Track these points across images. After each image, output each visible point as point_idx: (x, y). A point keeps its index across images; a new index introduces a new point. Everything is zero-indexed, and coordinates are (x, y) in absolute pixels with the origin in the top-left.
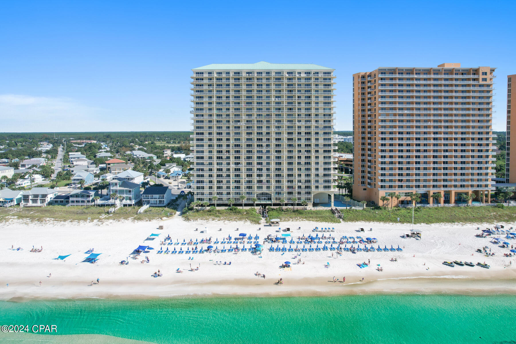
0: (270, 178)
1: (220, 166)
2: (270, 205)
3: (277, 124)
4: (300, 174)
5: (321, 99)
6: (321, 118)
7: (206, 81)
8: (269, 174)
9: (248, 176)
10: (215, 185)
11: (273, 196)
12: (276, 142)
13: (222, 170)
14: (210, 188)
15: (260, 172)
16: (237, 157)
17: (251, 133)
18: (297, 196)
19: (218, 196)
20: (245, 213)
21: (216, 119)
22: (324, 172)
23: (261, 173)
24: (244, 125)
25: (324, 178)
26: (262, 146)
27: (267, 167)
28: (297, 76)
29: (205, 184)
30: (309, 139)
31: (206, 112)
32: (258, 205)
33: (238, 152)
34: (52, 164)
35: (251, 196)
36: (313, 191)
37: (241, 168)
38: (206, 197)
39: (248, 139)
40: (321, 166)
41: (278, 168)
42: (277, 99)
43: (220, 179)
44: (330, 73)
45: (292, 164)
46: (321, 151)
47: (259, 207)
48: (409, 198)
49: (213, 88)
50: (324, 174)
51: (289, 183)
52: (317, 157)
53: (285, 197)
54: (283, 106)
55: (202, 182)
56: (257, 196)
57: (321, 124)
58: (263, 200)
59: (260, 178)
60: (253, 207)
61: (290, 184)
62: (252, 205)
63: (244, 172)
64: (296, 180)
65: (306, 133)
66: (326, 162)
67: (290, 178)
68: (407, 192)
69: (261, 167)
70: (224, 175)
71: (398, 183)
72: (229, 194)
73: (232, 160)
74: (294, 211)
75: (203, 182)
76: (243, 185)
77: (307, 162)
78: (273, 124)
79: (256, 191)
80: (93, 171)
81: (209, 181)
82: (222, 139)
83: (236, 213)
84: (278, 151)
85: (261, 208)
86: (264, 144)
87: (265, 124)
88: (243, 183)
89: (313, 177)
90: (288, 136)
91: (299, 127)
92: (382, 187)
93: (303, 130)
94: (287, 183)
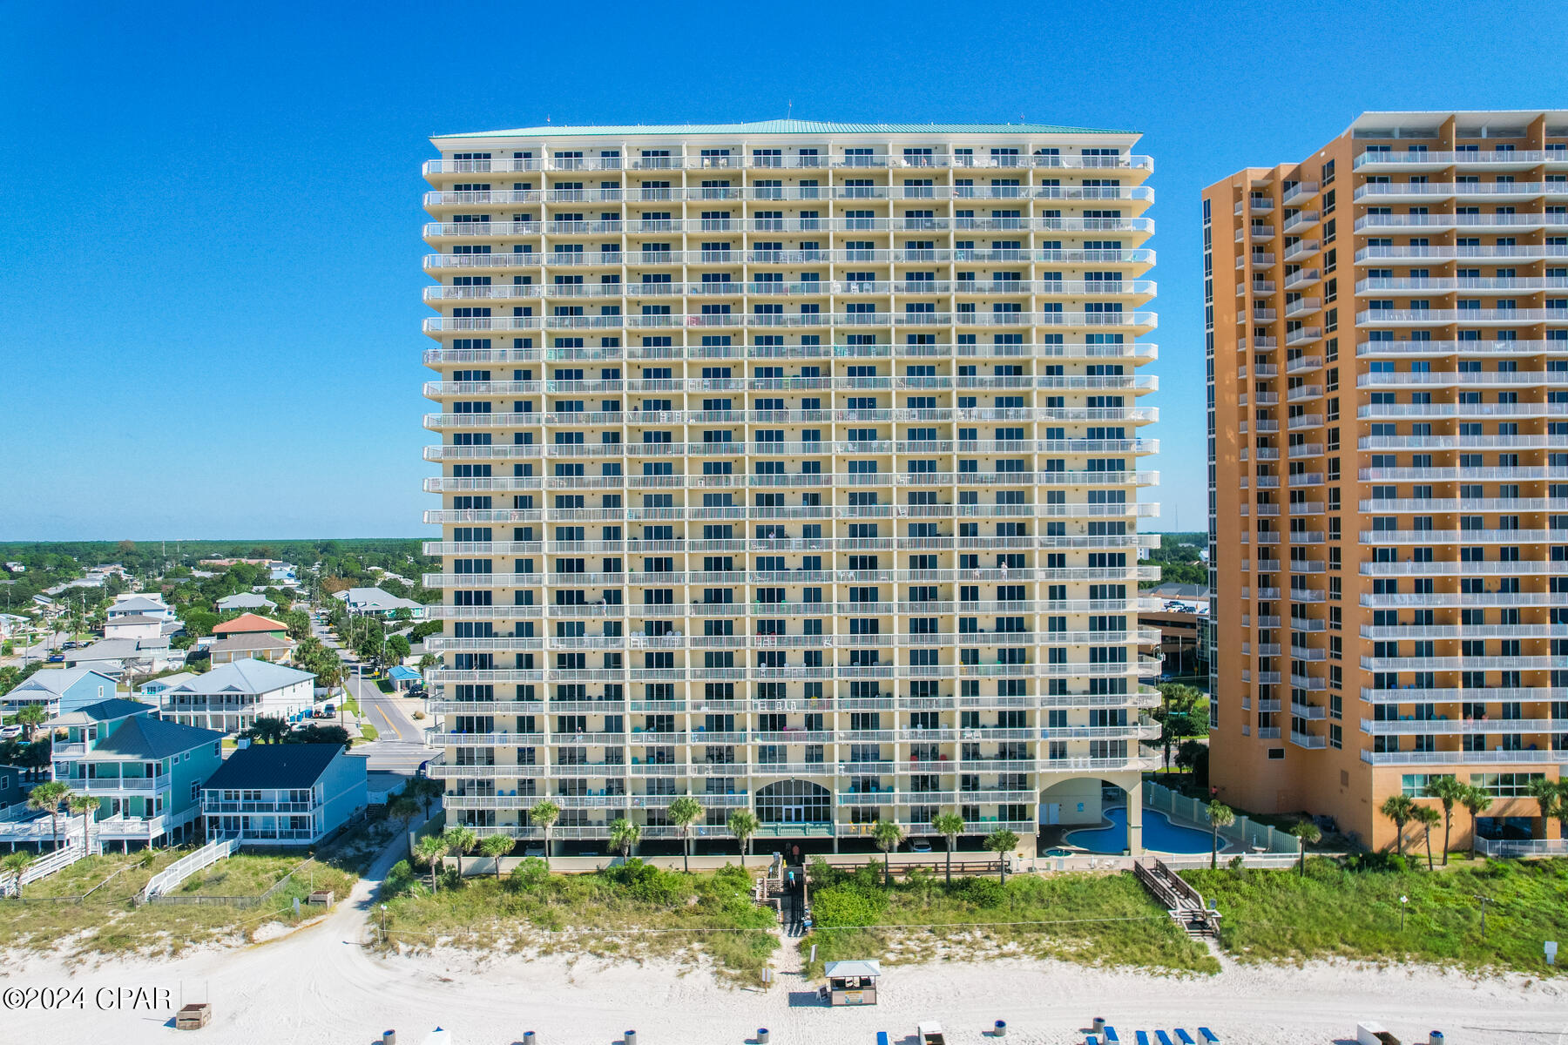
0: (821, 706)
1: (571, 644)
2: (824, 846)
3: (855, 421)
4: (975, 684)
5: (1074, 287)
6: (1074, 383)
7: (502, 197)
8: (819, 685)
9: (714, 692)
10: (548, 742)
11: (840, 801)
12: (852, 511)
13: (582, 664)
14: (526, 756)
15: (772, 674)
16: (659, 592)
17: (727, 468)
18: (959, 798)
19: (562, 802)
20: (693, 901)
21: (553, 392)
22: (1093, 669)
23: (776, 680)
24: (692, 422)
25: (1094, 701)
26: (781, 532)
27: (809, 648)
28: (955, 164)
29: (496, 734)
30: (1016, 497)
31: (503, 355)
32: (762, 847)
33: (663, 565)
34: (33, 636)
35: (727, 802)
36: (1039, 770)
37: (675, 649)
38: (505, 807)
39: (710, 500)
40: (1079, 639)
41: (865, 653)
42: (854, 285)
43: (573, 709)
44: (1115, 152)
45: (934, 630)
46: (1077, 558)
47: (767, 860)
48: (1527, 806)
49: (538, 229)
50: (1093, 682)
51: (920, 729)
52: (1057, 593)
53: (897, 803)
54: (886, 321)
55: (485, 725)
56: (758, 801)
57: (1077, 416)
58: (788, 819)
59: (772, 706)
60: (735, 861)
61: (923, 737)
62: (731, 847)
63: (694, 675)
64: (952, 713)
65: (1000, 465)
66: (1102, 619)
67: (926, 705)
68: (1514, 771)
69: (776, 648)
70: (595, 687)
71: (1463, 727)
72: (614, 788)
73: (632, 610)
74: (950, 888)
75: (490, 729)
76: (689, 744)
77: (1010, 620)
78: (838, 418)
79: (753, 773)
80: (149, 663)
81: (521, 719)
82: (580, 501)
83: (645, 899)
84: (863, 559)
85: (775, 866)
86: (794, 526)
87: (794, 421)
88: (689, 731)
89: (1038, 695)
90: (911, 482)
91: (968, 434)
92: (1380, 745)
93: (987, 449)
94: (907, 731)
